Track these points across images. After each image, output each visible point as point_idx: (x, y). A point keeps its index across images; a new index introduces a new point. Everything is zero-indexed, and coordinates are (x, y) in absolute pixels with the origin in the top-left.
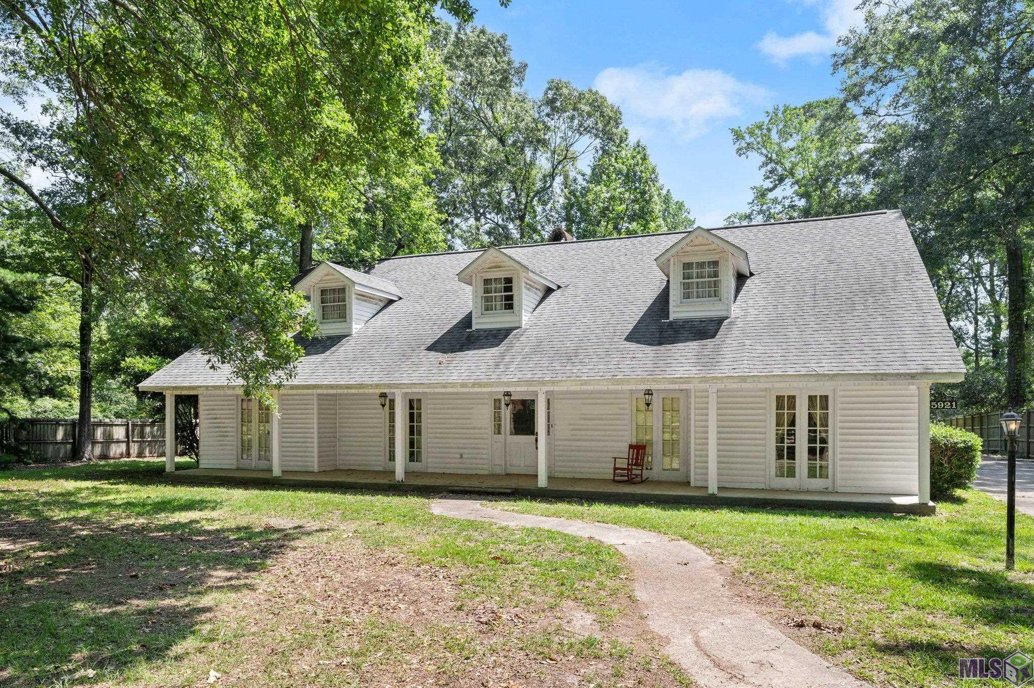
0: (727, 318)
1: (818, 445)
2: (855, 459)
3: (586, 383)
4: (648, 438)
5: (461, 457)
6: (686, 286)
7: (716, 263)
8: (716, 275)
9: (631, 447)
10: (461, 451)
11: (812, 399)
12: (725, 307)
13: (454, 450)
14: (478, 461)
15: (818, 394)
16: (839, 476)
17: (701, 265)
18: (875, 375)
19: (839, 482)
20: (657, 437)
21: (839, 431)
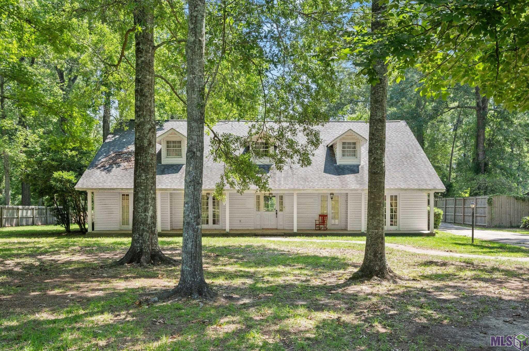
0: (360, 165)
1: (394, 214)
2: (408, 219)
3: (317, 190)
4: (325, 212)
5: (240, 221)
6: (343, 151)
7: (354, 144)
8: (354, 148)
9: (320, 216)
10: (240, 219)
11: (391, 197)
12: (359, 161)
13: (237, 219)
14: (249, 223)
15: (394, 195)
16: (401, 225)
17: (349, 143)
18: (419, 189)
19: (401, 227)
20: (329, 212)
21: (401, 208)
